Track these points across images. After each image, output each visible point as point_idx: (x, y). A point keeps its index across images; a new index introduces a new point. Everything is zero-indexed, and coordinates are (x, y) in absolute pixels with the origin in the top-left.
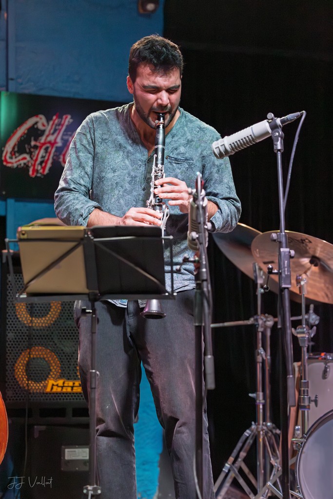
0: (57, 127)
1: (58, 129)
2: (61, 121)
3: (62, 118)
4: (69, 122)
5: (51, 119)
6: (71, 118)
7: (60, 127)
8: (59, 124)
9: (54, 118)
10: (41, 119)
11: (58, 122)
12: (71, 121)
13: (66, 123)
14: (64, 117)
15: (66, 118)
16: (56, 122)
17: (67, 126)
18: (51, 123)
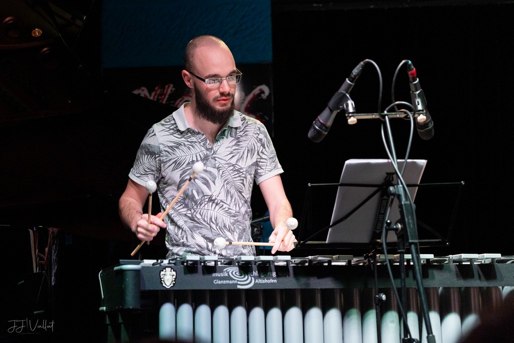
0: (160, 97)
1: (161, 99)
2: (163, 91)
3: (164, 88)
4: (171, 90)
5: (154, 90)
6: (173, 87)
7: (163, 97)
8: (161, 94)
9: (157, 88)
10: (143, 90)
11: (160, 92)
12: (173, 89)
13: (169, 92)
14: (166, 87)
15: (169, 87)
16: (158, 92)
17: (170, 95)
18: (153, 94)
